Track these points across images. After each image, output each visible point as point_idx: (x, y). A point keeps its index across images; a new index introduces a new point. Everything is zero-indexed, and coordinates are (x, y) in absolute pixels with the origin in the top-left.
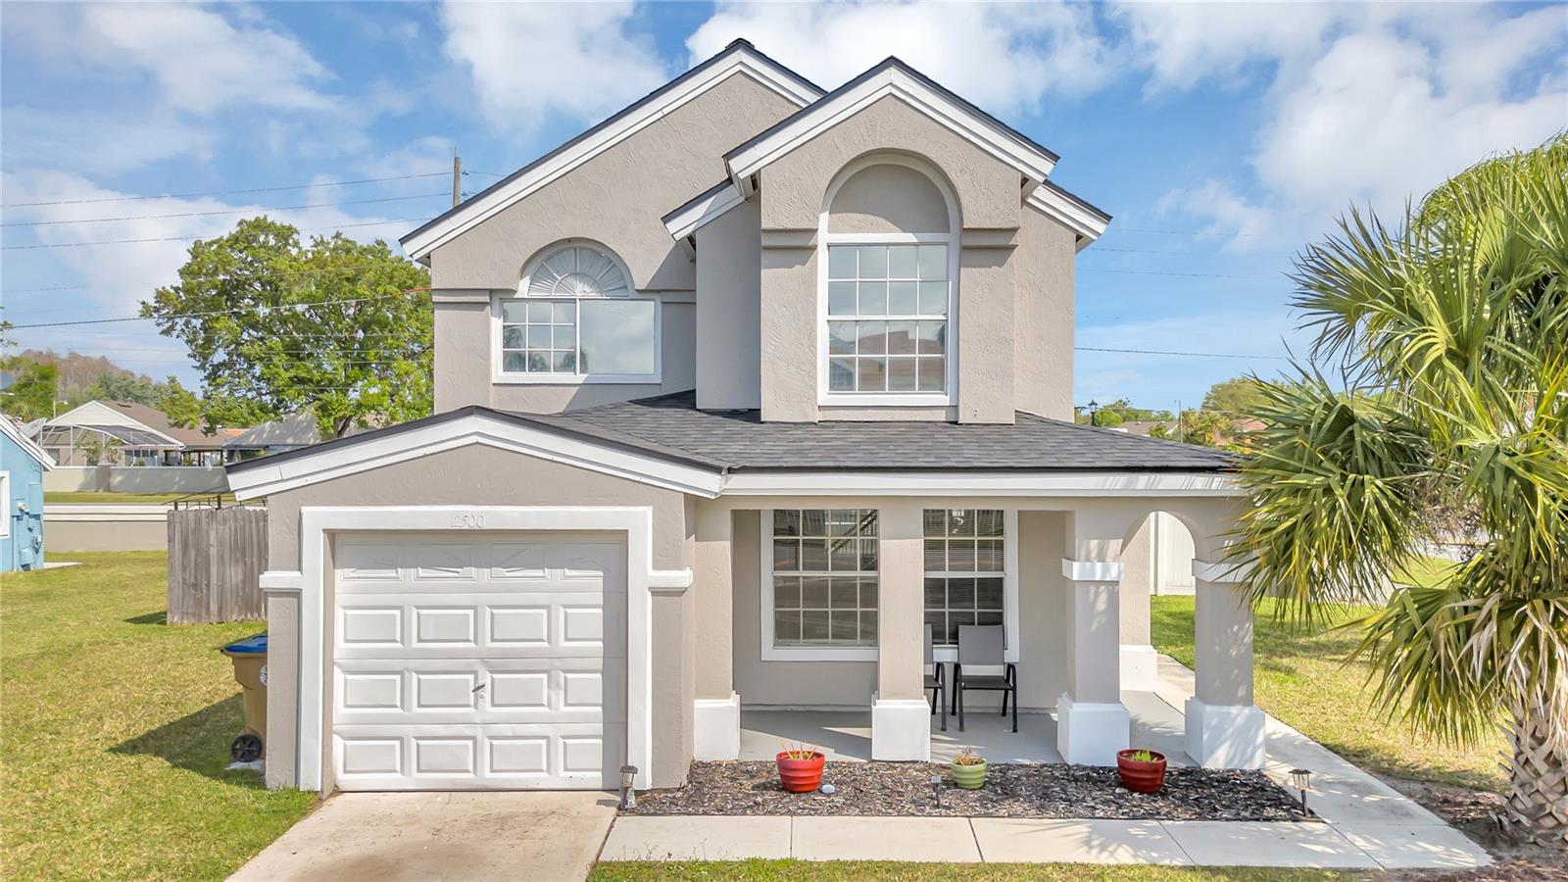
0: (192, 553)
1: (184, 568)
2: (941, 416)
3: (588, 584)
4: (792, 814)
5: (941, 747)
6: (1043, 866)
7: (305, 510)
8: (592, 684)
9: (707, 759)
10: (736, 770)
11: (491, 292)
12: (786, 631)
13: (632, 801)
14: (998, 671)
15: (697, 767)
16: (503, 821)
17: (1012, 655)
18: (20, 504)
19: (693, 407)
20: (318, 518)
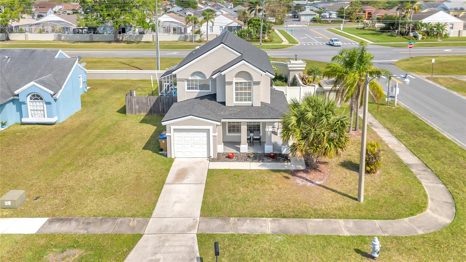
0: (130, 103)
1: (129, 106)
2: (251, 105)
3: (205, 134)
4: (230, 162)
5: (249, 150)
6: (256, 170)
7: (171, 126)
8: (206, 146)
9: (219, 152)
10: (223, 154)
11: (185, 79)
12: (230, 131)
13: (211, 160)
14: (259, 137)
15: (218, 153)
16: (197, 163)
17: (261, 134)
18: (84, 81)
19: (216, 101)
20: (173, 127)
